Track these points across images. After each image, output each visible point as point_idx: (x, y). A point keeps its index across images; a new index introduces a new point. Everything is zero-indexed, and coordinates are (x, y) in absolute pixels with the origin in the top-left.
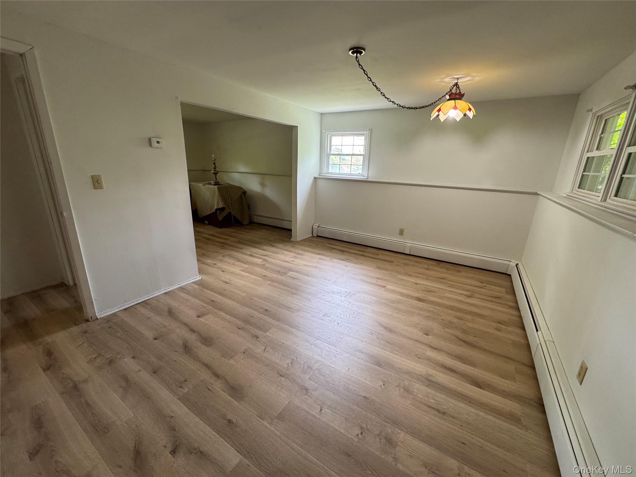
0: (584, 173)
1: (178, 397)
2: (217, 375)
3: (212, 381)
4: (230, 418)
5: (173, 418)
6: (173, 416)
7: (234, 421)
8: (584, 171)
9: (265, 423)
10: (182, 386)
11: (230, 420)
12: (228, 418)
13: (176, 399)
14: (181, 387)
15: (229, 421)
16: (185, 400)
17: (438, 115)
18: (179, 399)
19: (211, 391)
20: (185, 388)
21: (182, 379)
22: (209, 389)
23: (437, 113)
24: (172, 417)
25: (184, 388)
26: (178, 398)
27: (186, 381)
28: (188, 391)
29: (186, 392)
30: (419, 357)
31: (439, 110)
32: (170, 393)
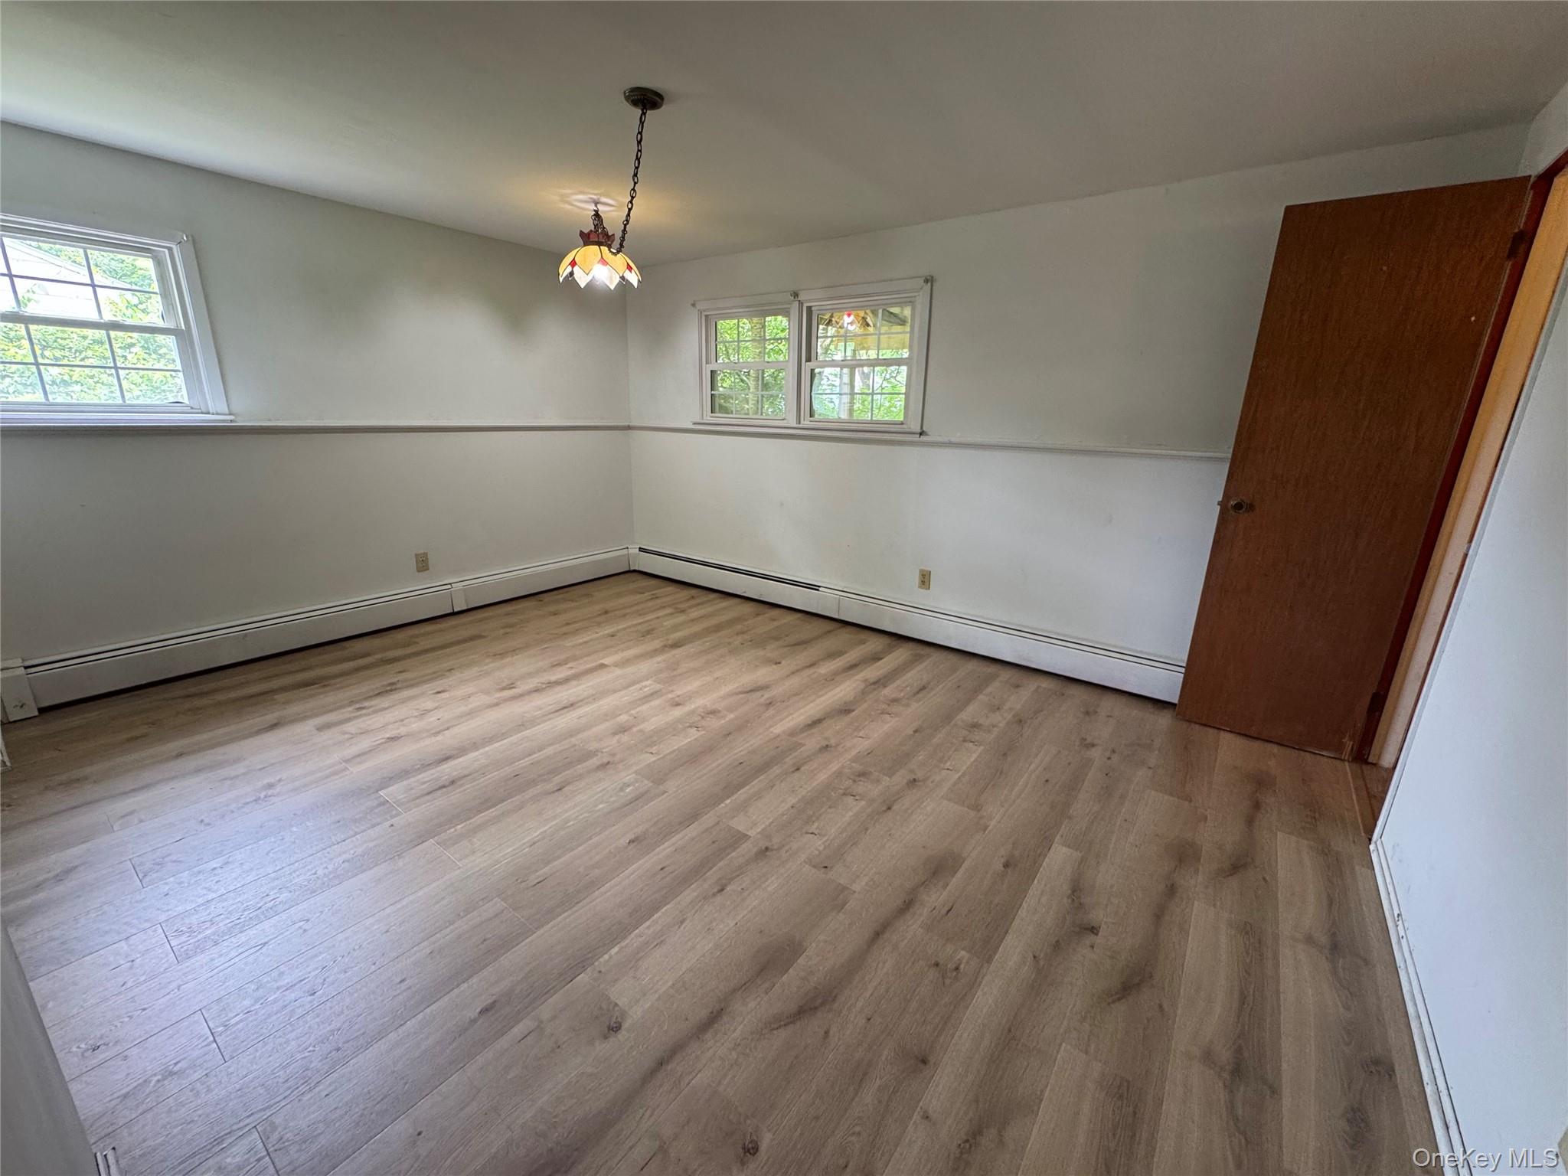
0: (713, 392)
1: (986, 965)
2: (907, 906)
3: (926, 911)
4: (1001, 865)
5: (1037, 955)
6: (1032, 958)
7: (1003, 860)
8: (712, 390)
9: (992, 823)
10: (954, 966)
11: (1004, 866)
12: (1002, 869)
13: (992, 967)
14: (957, 969)
15: (1006, 865)
16: (987, 949)
17: (571, 274)
18: (989, 960)
19: (952, 907)
20: (958, 957)
21: (932, 974)
22: (948, 912)
23: (569, 269)
24: (1035, 957)
25: (959, 959)
26: (988, 962)
27: (937, 965)
28: (963, 949)
29: (968, 952)
30: (832, 679)
31: (573, 263)
32: (980, 985)
